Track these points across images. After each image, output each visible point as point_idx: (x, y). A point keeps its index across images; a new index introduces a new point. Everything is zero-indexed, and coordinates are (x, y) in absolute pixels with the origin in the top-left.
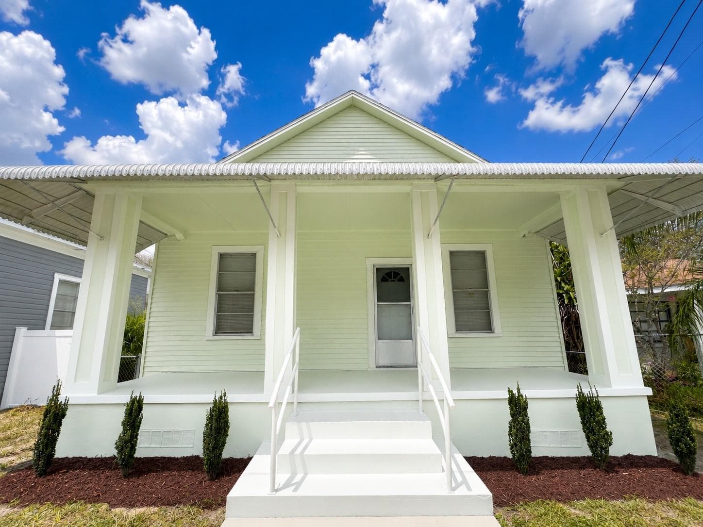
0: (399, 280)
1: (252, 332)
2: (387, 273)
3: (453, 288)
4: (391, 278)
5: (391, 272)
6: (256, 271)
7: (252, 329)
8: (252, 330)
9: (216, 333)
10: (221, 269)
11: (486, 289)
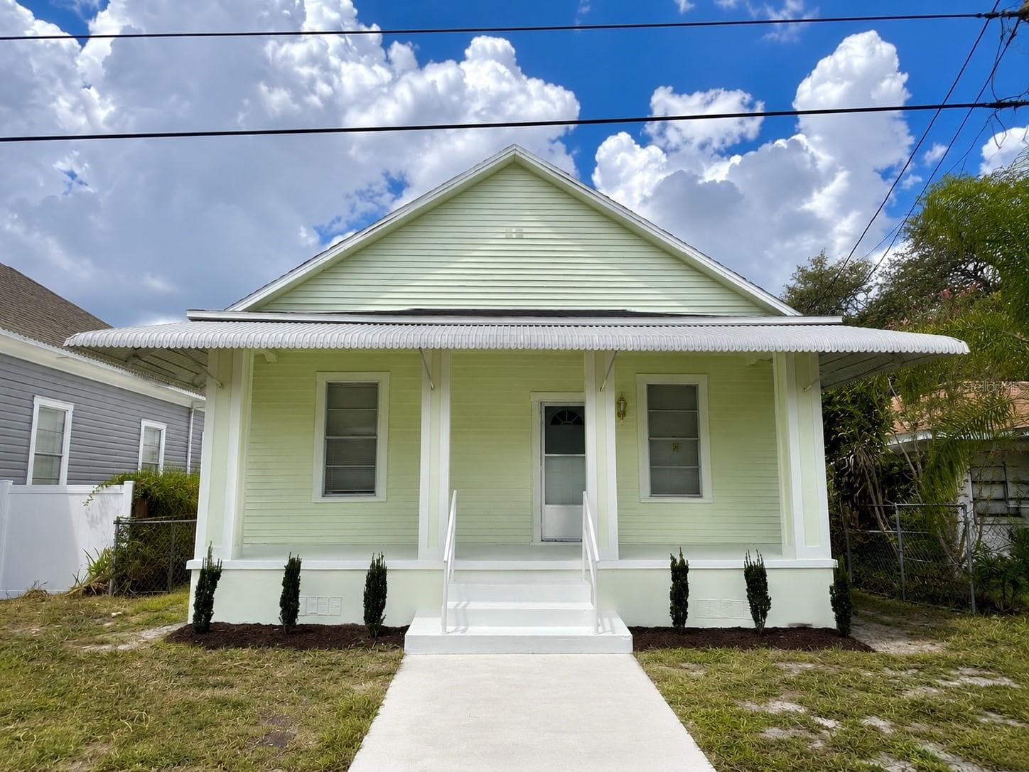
0: (575, 423)
1: (373, 492)
2: (560, 413)
3: (650, 436)
4: (564, 420)
5: (565, 412)
6: (379, 407)
7: (373, 487)
8: (374, 489)
9: (326, 493)
10: (330, 404)
11: (695, 437)
